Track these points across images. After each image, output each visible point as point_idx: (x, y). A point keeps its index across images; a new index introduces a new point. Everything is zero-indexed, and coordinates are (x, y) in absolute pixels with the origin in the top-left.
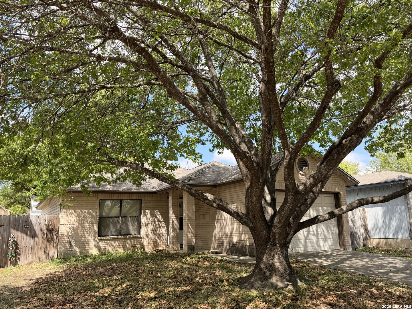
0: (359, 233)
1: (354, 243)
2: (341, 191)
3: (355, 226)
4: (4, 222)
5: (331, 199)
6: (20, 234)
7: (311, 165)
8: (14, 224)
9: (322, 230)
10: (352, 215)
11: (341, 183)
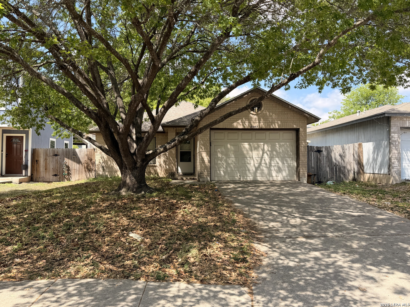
0: (349, 167)
1: (340, 177)
2: (301, 127)
3: (344, 161)
4: (60, 153)
5: (292, 135)
6: (70, 161)
7: (266, 105)
8: (66, 154)
9: (276, 163)
10: (341, 150)
11: (302, 120)
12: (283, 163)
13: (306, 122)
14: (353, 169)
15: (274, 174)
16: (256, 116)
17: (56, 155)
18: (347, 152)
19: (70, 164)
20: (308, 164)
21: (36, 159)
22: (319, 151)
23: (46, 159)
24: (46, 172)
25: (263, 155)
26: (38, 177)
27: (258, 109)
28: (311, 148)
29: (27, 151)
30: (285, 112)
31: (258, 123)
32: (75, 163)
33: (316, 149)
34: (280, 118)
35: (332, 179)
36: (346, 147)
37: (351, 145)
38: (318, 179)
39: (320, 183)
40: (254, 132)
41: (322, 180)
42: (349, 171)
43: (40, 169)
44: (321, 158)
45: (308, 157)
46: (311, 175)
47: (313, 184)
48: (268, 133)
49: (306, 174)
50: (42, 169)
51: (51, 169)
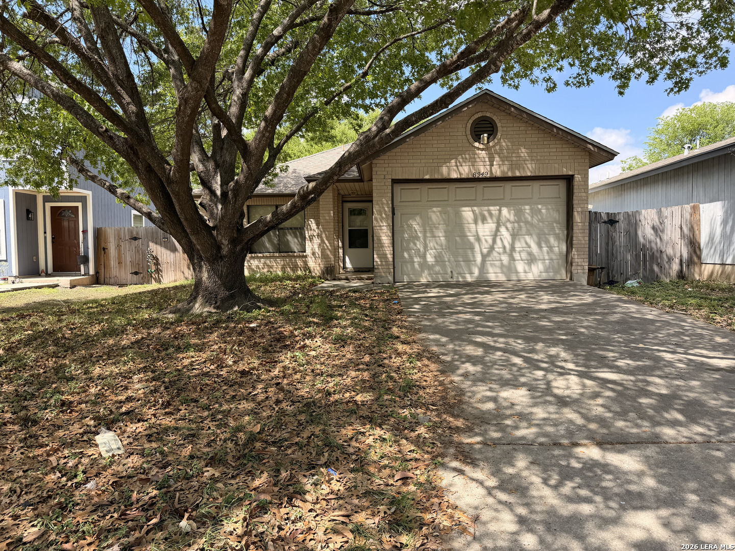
0: (670, 252)
1: (652, 271)
2: (576, 172)
3: (661, 239)
4: (142, 234)
5: (557, 190)
6: (159, 247)
7: (505, 129)
8: (152, 237)
9: (524, 245)
10: (657, 220)
11: (579, 157)
12: (540, 247)
13: (587, 161)
14: (678, 255)
15: (520, 267)
16: (484, 152)
17: (135, 239)
18: (667, 222)
19: (159, 253)
20: (589, 248)
21: (103, 245)
22: (612, 221)
23: (119, 246)
24: (120, 267)
25: (497, 230)
26: (108, 276)
27: (488, 138)
28: (596, 216)
29: (85, 232)
30: (545, 143)
31: (488, 167)
32: (168, 252)
33: (605, 218)
34: (535, 154)
35: (635, 275)
36: (666, 212)
37: (676, 210)
38: (608, 276)
39: (612, 283)
40: (480, 186)
41: (617, 278)
42: (670, 259)
43: (110, 264)
44: (616, 235)
45: (590, 234)
46: (595, 269)
47: (599, 285)
48: (508, 185)
49: (587, 268)
50: (113, 262)
51: (128, 263)
